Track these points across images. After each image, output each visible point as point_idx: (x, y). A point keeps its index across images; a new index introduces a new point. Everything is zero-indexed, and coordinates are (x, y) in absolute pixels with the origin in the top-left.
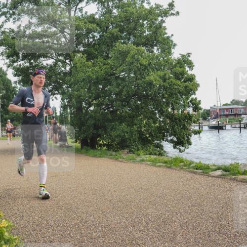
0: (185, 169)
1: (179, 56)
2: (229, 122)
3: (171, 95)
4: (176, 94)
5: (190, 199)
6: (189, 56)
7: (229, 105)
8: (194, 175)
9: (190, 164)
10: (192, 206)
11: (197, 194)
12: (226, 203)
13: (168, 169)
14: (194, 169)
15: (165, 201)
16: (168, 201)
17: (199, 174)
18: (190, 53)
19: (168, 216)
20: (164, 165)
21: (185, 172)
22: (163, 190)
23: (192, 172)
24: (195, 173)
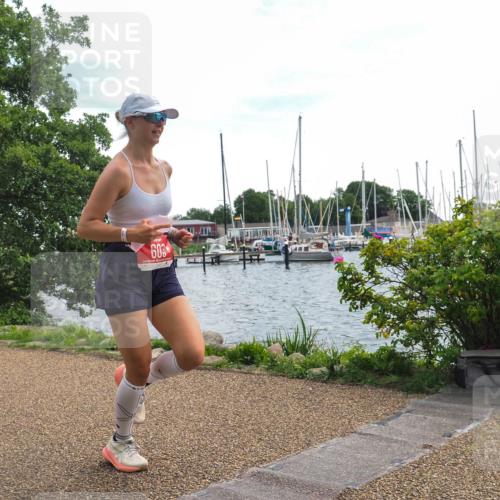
0: (89, 350)
1: (83, 118)
2: (183, 252)
3: (60, 195)
4: (70, 194)
5: (93, 412)
6: (104, 121)
7: (185, 218)
8: (106, 362)
9: (100, 339)
10: (97, 426)
11: (108, 400)
12: (165, 413)
13: (51, 353)
14: (108, 349)
15: (39, 421)
16: (45, 420)
17: (116, 359)
18: (105, 115)
19: (42, 454)
20: (44, 344)
21: (86, 358)
22: (37, 400)
23: (101, 356)
24: (108, 358)
